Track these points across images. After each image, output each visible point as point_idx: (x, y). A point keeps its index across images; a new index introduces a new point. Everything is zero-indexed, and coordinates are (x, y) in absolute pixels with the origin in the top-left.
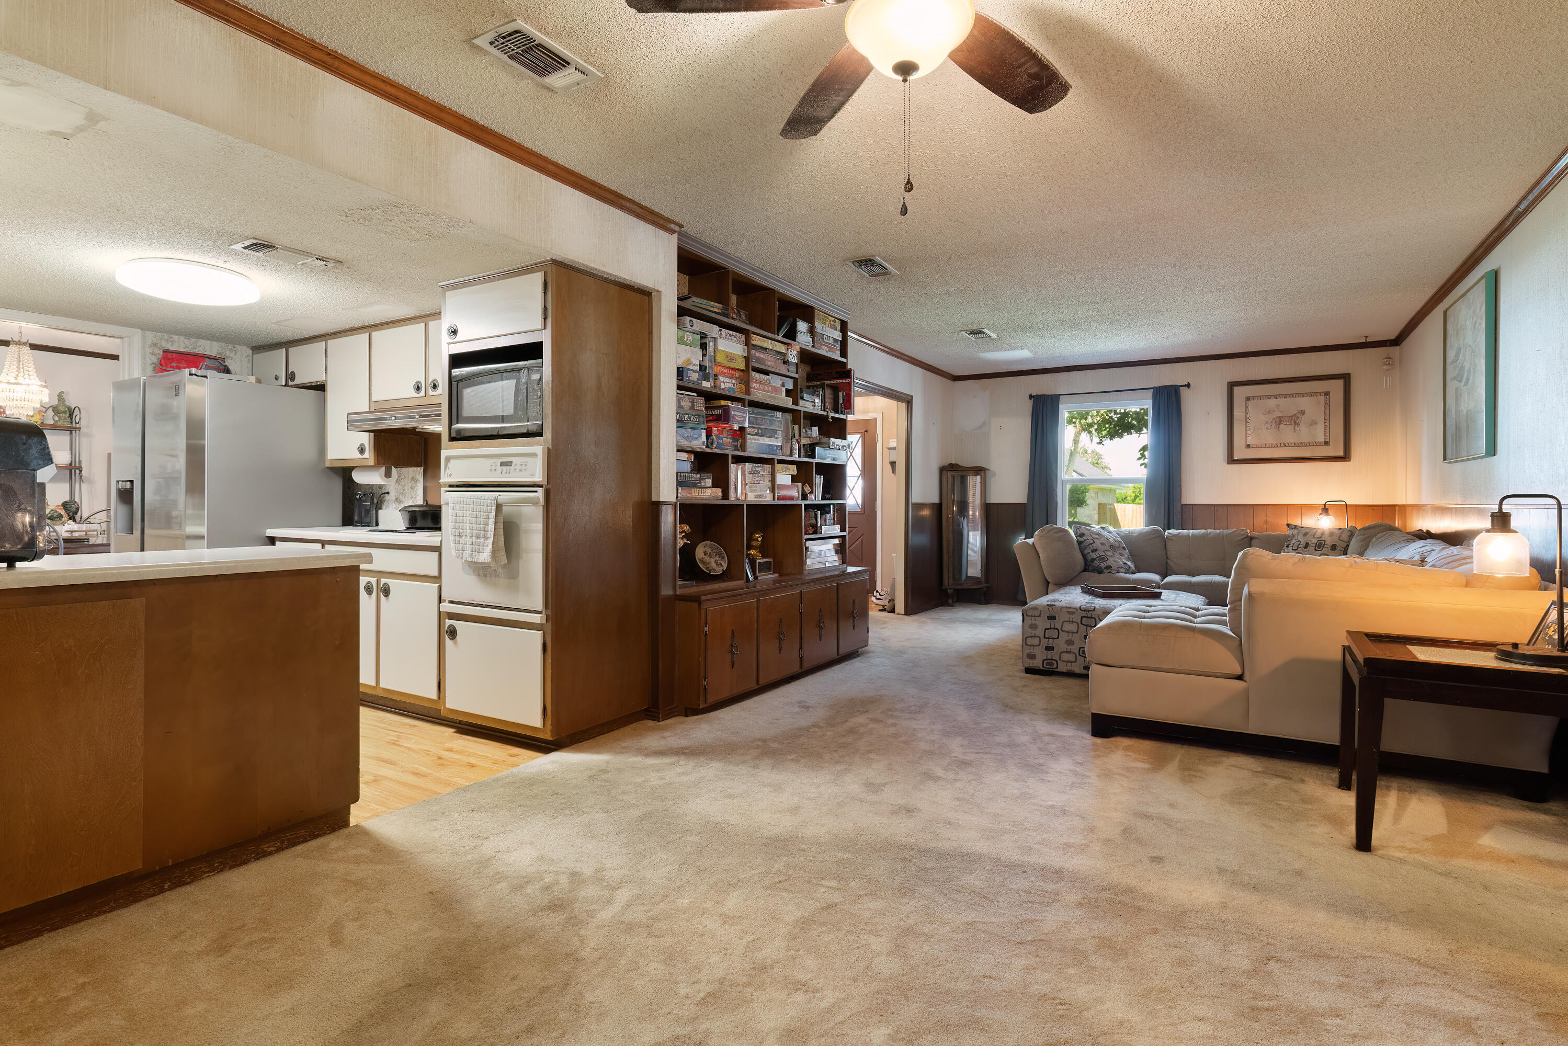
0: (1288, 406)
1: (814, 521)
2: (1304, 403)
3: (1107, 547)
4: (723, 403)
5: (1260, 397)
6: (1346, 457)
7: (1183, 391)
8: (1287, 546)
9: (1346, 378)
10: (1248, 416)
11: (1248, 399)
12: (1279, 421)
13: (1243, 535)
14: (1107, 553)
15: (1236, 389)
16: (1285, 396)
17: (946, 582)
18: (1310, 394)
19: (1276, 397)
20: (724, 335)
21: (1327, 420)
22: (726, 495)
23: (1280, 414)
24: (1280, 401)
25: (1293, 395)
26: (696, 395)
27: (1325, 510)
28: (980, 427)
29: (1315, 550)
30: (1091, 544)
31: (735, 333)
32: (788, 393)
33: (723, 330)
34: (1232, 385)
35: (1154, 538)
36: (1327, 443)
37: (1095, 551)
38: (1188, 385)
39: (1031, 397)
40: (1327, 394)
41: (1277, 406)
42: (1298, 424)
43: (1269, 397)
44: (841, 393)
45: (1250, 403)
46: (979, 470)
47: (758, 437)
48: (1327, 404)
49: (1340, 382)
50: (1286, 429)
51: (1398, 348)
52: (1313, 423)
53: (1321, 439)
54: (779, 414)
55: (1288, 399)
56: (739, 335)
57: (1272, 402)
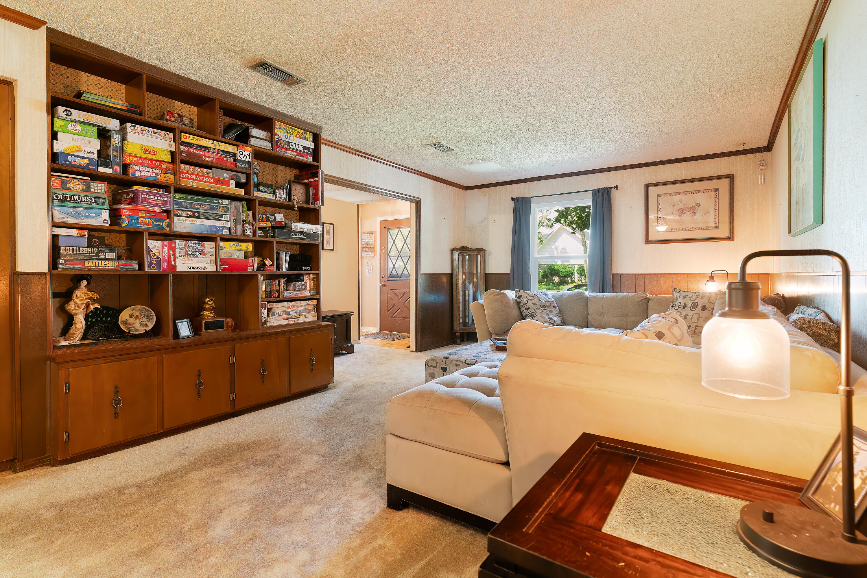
0: (688, 200)
1: (278, 288)
2: (700, 198)
3: (538, 306)
4: (135, 187)
5: (668, 194)
6: (731, 237)
7: (614, 191)
8: (672, 307)
9: (731, 178)
10: (659, 208)
11: (659, 196)
12: (682, 211)
13: (643, 297)
14: (536, 310)
15: (651, 189)
16: (686, 193)
17: (455, 328)
18: (704, 191)
19: (679, 193)
20: (139, 130)
21: (717, 211)
22: (141, 266)
23: (683, 207)
24: (683, 196)
25: (691, 192)
26: (89, 178)
27: (712, 278)
28: (482, 222)
29: (690, 310)
30: (525, 304)
31: (156, 131)
32: (239, 185)
33: (137, 126)
34: (647, 186)
35: (578, 299)
36: (716, 227)
37: (528, 309)
38: (617, 187)
39: (513, 199)
40: (716, 190)
41: (681, 200)
42: (695, 214)
43: (674, 194)
44: (311, 189)
45: (661, 199)
46: (481, 251)
47: (194, 219)
48: (717, 197)
49: (727, 181)
50: (687, 217)
51: (770, 152)
52: (707, 212)
53: (713, 225)
54: (226, 202)
55: (688, 195)
56: (163, 132)
57: (677, 198)
